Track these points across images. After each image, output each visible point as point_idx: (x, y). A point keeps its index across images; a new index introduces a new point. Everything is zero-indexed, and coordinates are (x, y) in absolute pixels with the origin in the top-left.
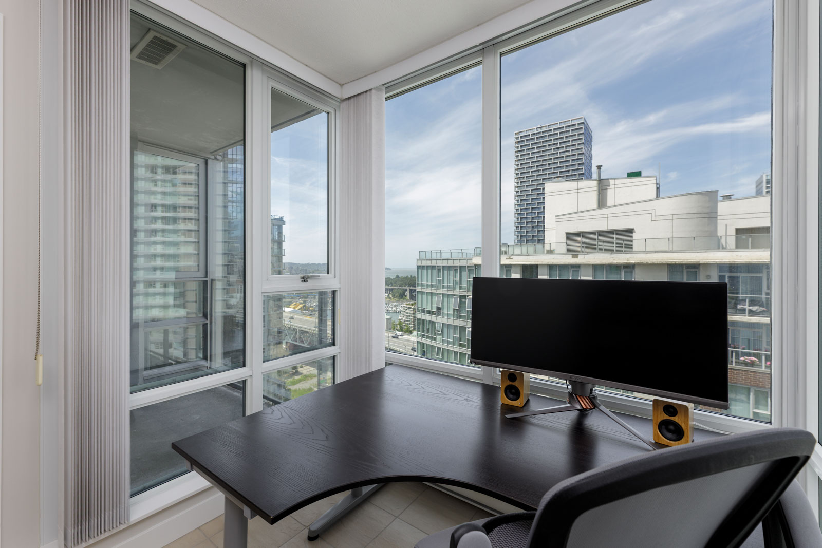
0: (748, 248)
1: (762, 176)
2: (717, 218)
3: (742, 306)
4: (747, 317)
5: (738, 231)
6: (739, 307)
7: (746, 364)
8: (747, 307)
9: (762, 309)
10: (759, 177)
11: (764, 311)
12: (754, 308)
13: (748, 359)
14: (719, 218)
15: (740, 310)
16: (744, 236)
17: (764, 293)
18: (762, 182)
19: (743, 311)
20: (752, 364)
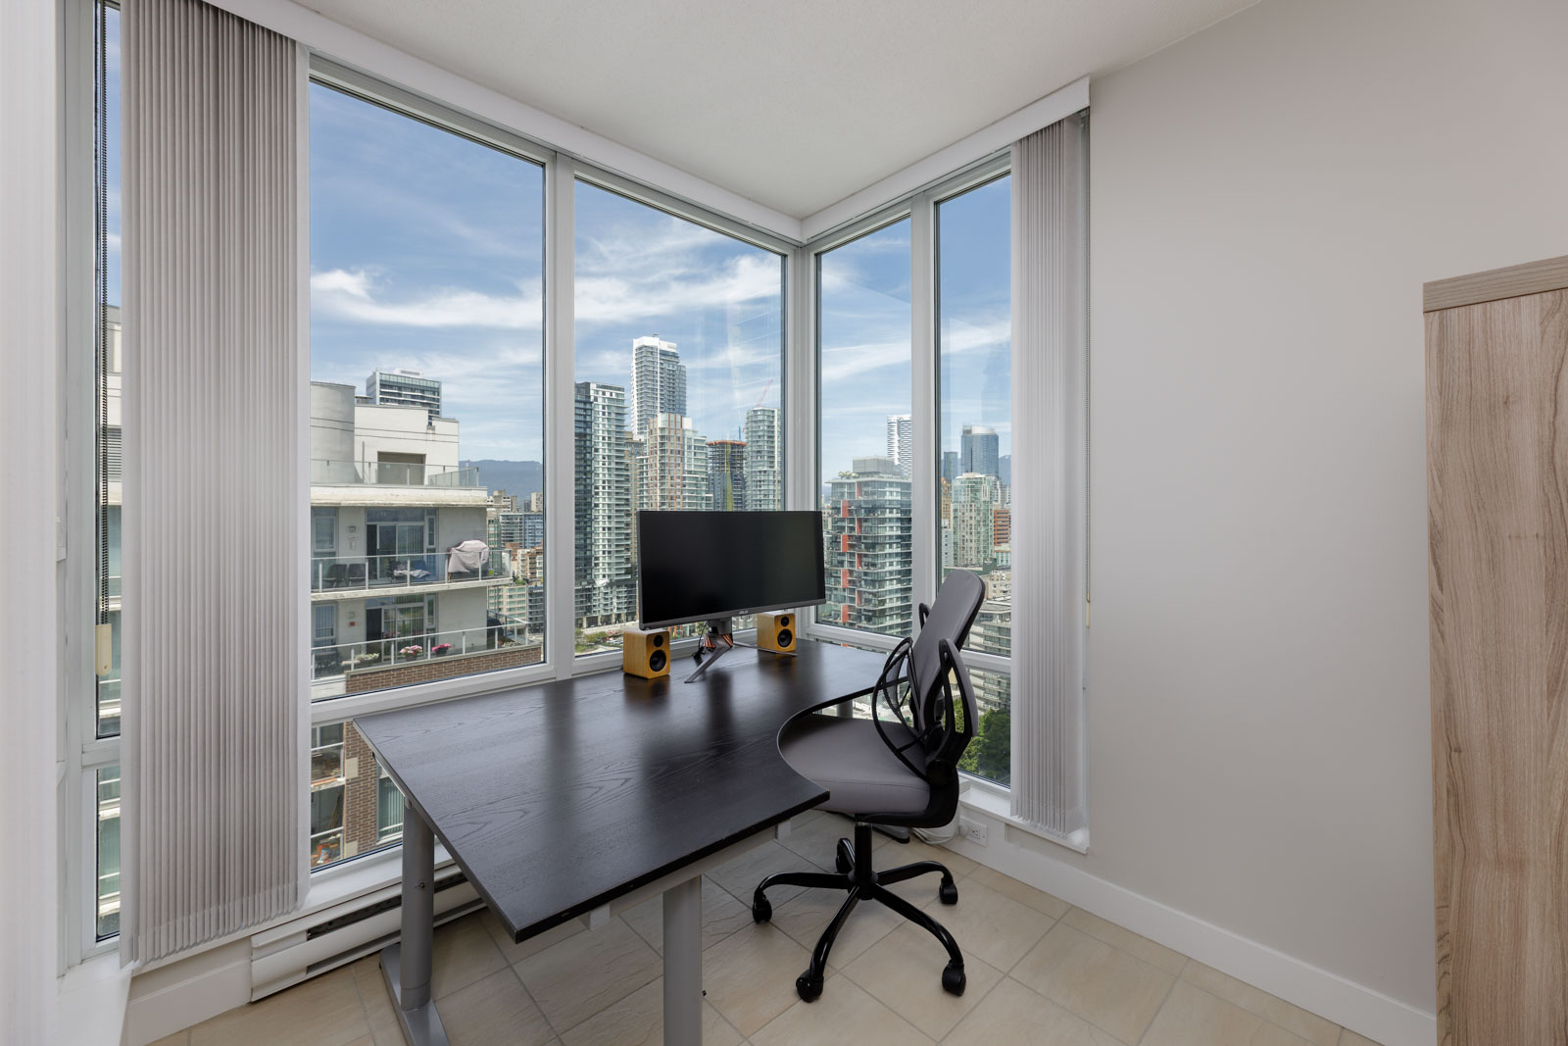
0: (405, 483)
1: (375, 374)
2: (353, 431)
3: (400, 572)
4: (409, 587)
5: (383, 456)
6: (397, 573)
7: (409, 657)
8: (408, 572)
9: (426, 572)
10: (371, 374)
11: (427, 575)
12: (416, 573)
13: (410, 649)
14: (356, 432)
15: (397, 578)
16: (388, 465)
17: (425, 550)
18: (375, 383)
19: (402, 579)
20: (415, 655)
